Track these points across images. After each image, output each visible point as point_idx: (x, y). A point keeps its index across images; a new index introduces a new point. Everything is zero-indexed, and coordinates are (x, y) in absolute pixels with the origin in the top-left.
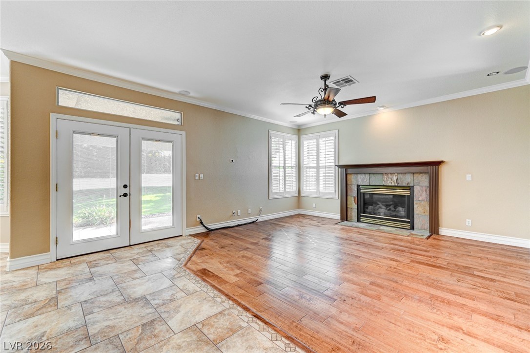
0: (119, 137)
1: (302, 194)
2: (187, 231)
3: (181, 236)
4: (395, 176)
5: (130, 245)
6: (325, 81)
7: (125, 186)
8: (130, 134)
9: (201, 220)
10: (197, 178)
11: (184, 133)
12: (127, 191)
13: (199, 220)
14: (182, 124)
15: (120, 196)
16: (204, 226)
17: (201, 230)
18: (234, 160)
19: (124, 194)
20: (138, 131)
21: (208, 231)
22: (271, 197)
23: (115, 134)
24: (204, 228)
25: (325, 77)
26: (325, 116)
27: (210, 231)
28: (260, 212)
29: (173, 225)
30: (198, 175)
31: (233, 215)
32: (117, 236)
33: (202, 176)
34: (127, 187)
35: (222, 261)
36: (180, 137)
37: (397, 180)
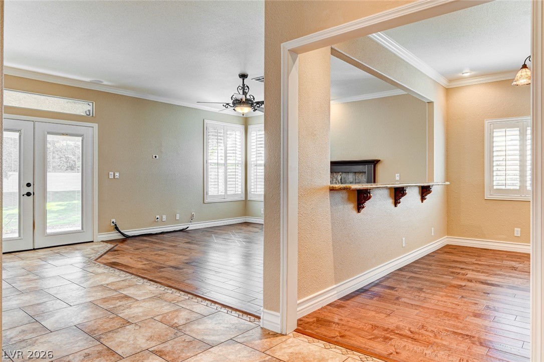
0: (22, 131)
1: (249, 198)
2: (99, 236)
3: (92, 242)
4: (339, 175)
5: (34, 249)
6: (243, 80)
7: (28, 185)
8: (34, 128)
9: (116, 225)
10: (111, 177)
11: (96, 126)
12: (30, 190)
13: (112, 225)
14: (94, 115)
15: (23, 195)
16: (120, 232)
17: (116, 236)
18: (157, 156)
19: (27, 193)
20: (42, 125)
21: (124, 237)
22: (206, 201)
23: (18, 128)
24: (120, 234)
25: (243, 76)
26: (243, 115)
27: (127, 237)
28: (192, 219)
29: (82, 229)
30: (112, 173)
31: (156, 221)
32: (20, 238)
33: (117, 174)
34: (30, 186)
35: (133, 257)
36: (92, 130)
37: (341, 180)
